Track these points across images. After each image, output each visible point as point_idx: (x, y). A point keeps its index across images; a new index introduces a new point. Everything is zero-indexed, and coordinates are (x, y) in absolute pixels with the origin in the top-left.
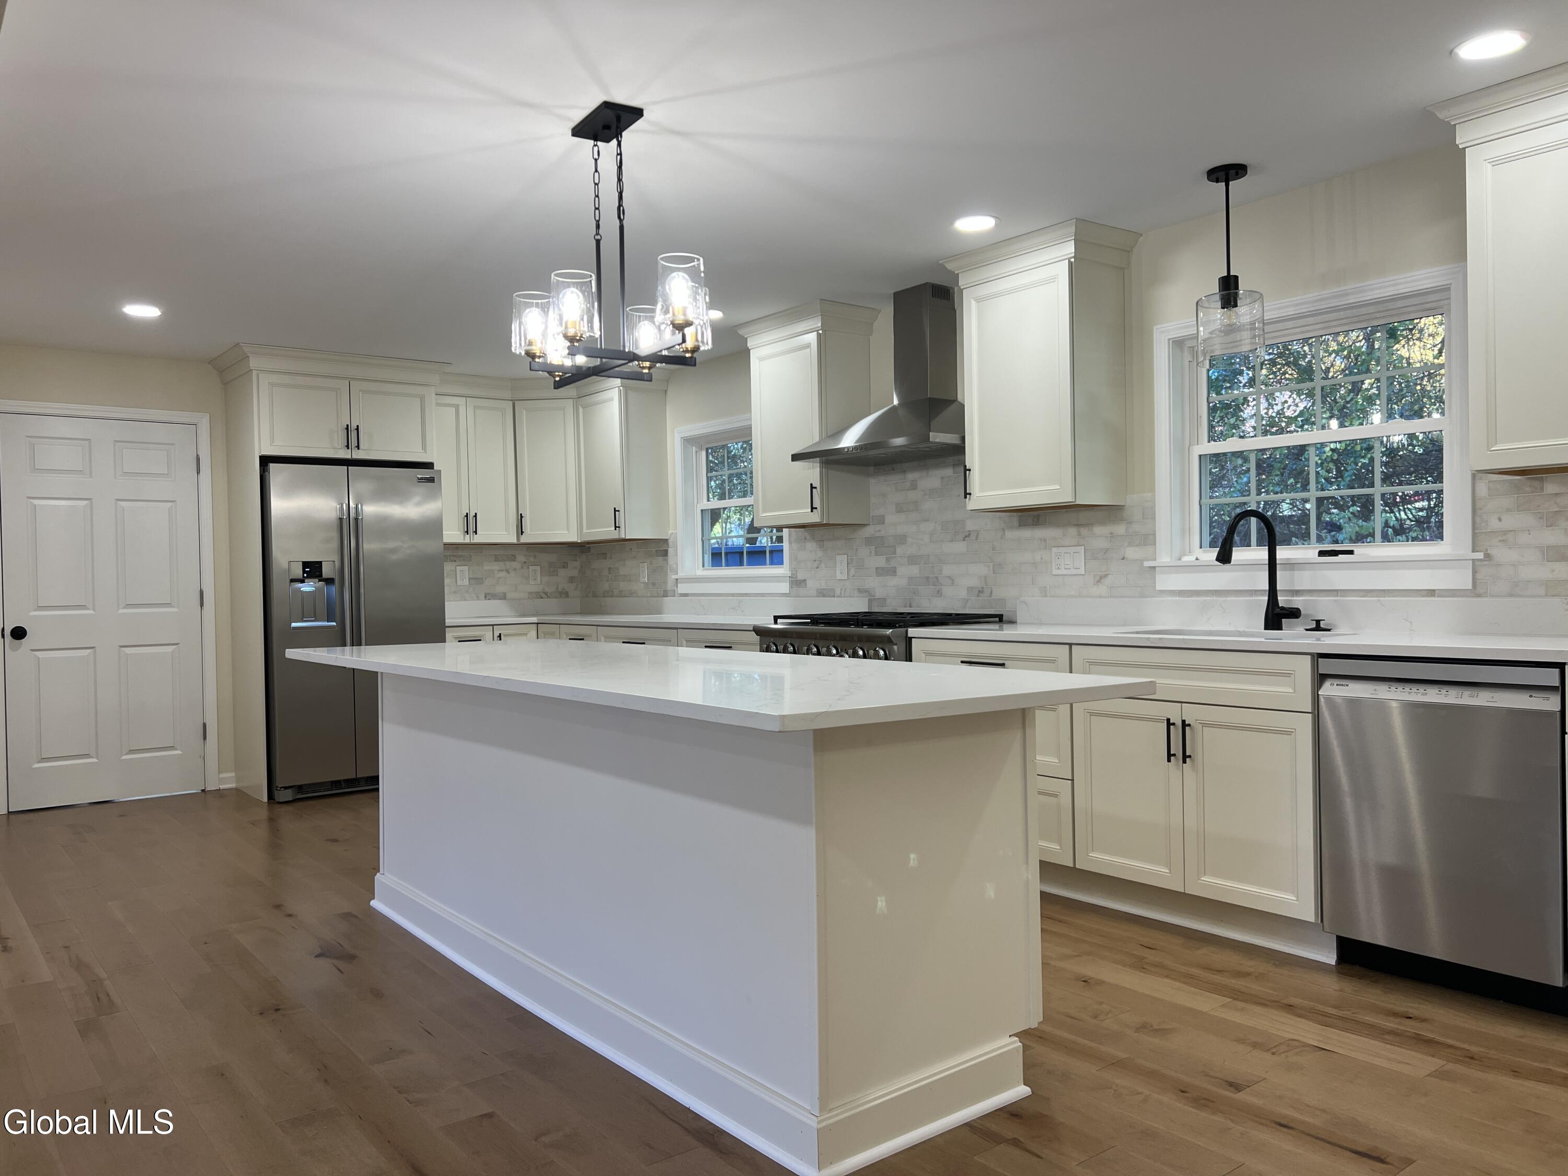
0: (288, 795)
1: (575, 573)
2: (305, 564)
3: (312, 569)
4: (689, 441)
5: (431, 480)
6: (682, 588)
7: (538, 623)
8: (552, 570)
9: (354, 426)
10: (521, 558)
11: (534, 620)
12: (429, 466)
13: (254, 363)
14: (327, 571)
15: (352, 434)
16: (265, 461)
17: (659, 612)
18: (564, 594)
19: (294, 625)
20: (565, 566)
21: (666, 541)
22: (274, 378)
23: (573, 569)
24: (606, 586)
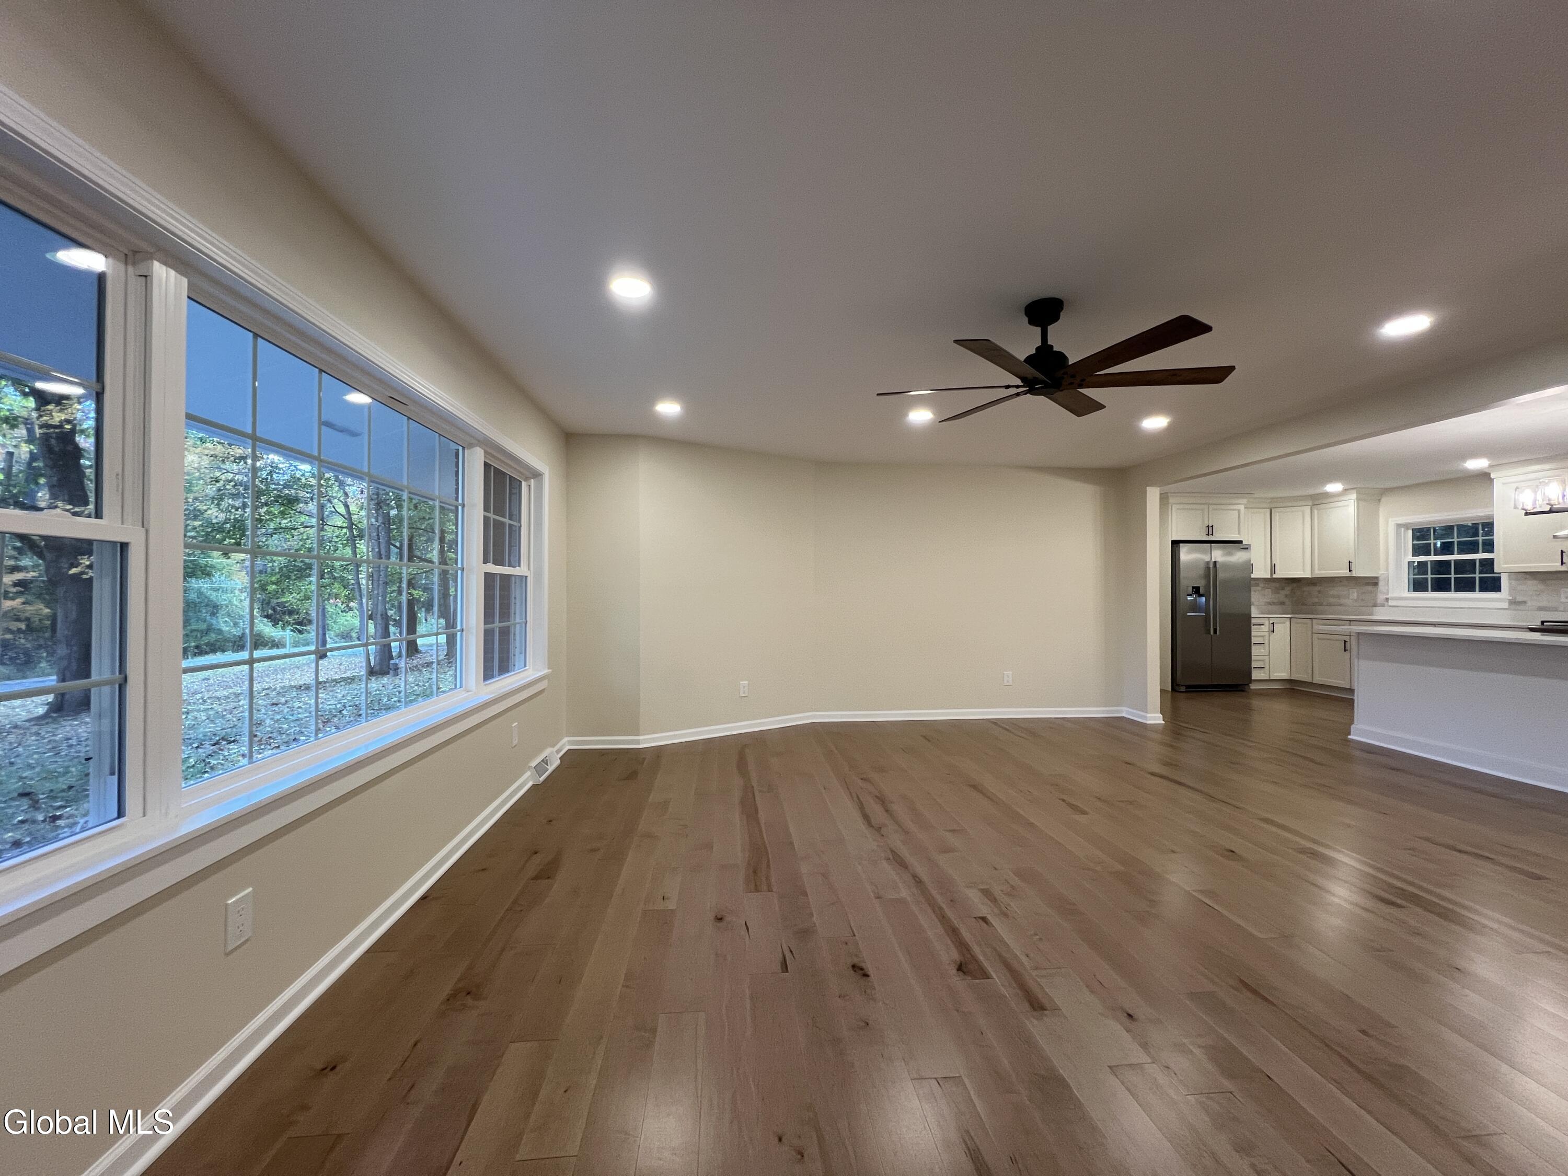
0: (1183, 689)
1: (1288, 593)
2: (1193, 588)
3: (1196, 590)
4: (1399, 526)
5: (1247, 548)
6: (1391, 603)
7: (1291, 618)
8: (1276, 591)
9: (1210, 525)
10: (1262, 585)
11: (1289, 616)
12: (1240, 542)
13: (1171, 501)
14: (1202, 591)
15: (1210, 529)
16: (1176, 544)
17: (1371, 614)
18: (1282, 603)
19: (1188, 614)
20: (1283, 589)
21: (1377, 578)
22: (1178, 506)
23: (1287, 591)
24: (1316, 600)
